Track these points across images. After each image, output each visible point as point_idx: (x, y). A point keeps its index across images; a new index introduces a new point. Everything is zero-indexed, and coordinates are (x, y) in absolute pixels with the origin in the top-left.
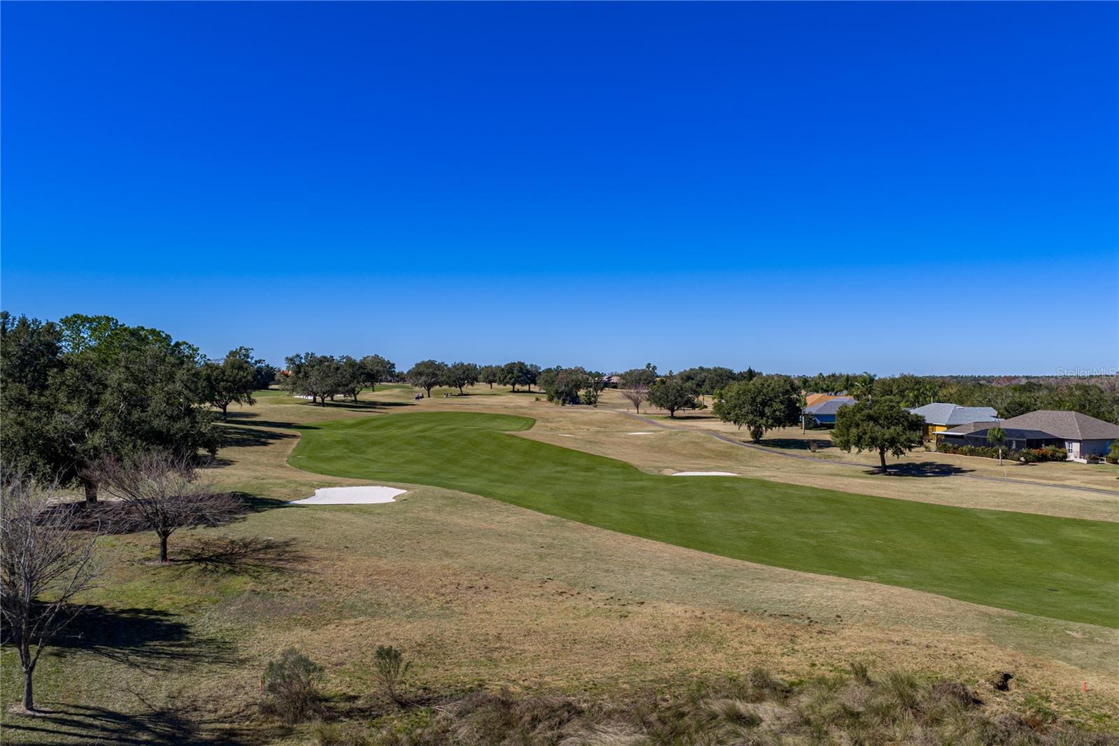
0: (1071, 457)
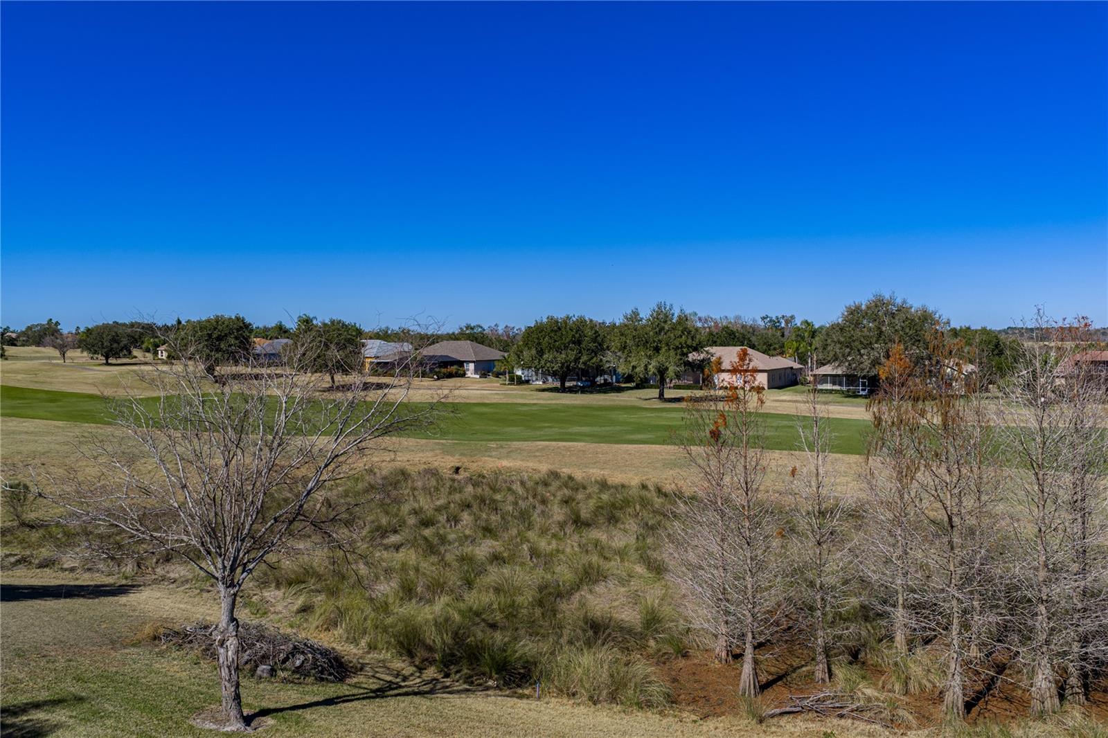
0: (469, 374)
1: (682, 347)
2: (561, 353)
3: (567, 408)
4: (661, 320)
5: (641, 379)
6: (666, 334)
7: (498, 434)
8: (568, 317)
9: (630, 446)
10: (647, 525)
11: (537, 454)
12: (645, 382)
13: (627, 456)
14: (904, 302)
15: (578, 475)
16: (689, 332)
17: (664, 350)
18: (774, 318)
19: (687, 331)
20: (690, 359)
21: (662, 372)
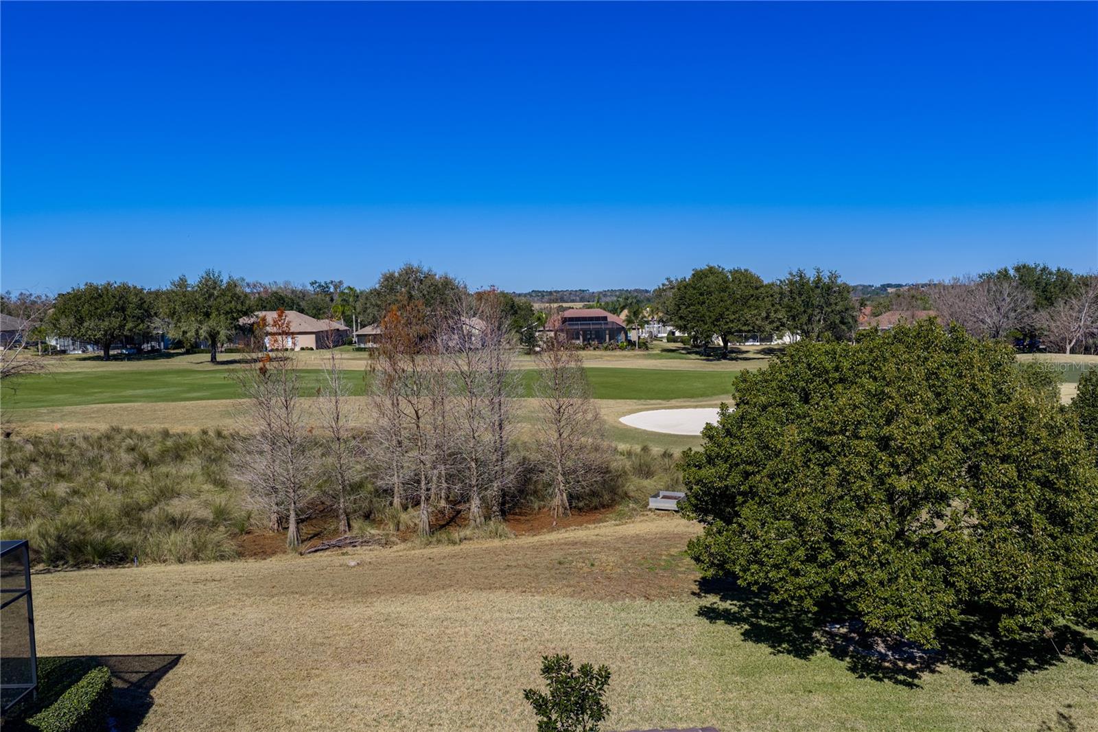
1: (232, 312)
2: (103, 320)
3: (115, 375)
4: (210, 286)
5: (192, 345)
6: (215, 300)
7: (44, 401)
8: (109, 284)
9: (187, 402)
10: (210, 458)
11: (94, 415)
12: (196, 348)
13: (185, 412)
14: (430, 270)
15: (139, 429)
16: (239, 298)
17: (214, 315)
18: (323, 284)
19: (235, 297)
20: (241, 323)
21: (213, 336)
